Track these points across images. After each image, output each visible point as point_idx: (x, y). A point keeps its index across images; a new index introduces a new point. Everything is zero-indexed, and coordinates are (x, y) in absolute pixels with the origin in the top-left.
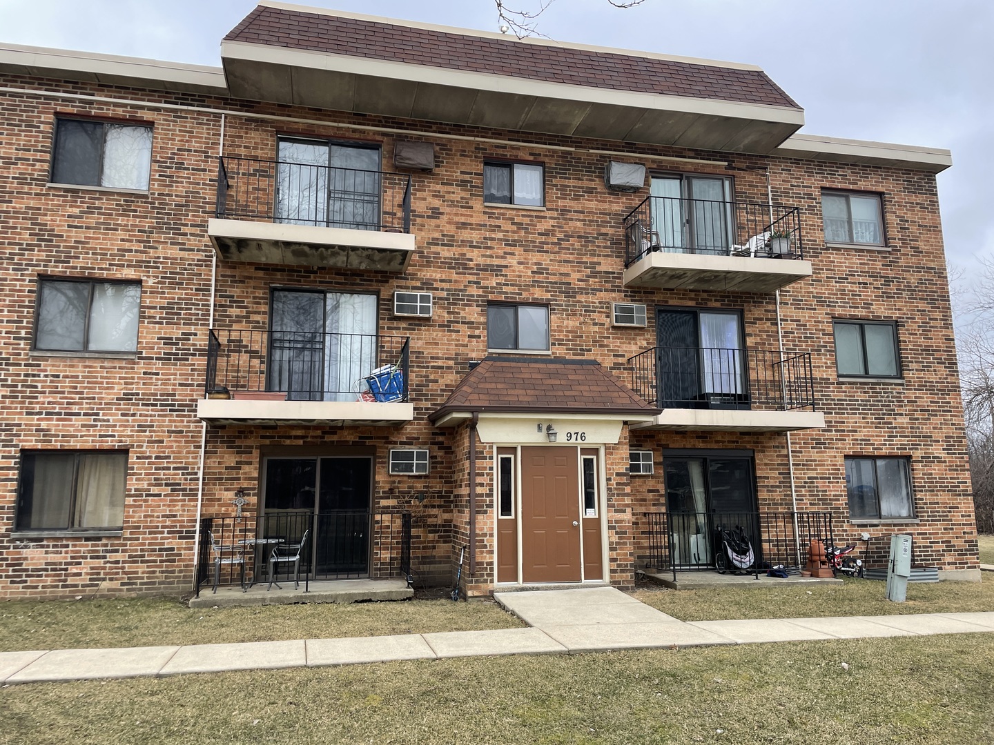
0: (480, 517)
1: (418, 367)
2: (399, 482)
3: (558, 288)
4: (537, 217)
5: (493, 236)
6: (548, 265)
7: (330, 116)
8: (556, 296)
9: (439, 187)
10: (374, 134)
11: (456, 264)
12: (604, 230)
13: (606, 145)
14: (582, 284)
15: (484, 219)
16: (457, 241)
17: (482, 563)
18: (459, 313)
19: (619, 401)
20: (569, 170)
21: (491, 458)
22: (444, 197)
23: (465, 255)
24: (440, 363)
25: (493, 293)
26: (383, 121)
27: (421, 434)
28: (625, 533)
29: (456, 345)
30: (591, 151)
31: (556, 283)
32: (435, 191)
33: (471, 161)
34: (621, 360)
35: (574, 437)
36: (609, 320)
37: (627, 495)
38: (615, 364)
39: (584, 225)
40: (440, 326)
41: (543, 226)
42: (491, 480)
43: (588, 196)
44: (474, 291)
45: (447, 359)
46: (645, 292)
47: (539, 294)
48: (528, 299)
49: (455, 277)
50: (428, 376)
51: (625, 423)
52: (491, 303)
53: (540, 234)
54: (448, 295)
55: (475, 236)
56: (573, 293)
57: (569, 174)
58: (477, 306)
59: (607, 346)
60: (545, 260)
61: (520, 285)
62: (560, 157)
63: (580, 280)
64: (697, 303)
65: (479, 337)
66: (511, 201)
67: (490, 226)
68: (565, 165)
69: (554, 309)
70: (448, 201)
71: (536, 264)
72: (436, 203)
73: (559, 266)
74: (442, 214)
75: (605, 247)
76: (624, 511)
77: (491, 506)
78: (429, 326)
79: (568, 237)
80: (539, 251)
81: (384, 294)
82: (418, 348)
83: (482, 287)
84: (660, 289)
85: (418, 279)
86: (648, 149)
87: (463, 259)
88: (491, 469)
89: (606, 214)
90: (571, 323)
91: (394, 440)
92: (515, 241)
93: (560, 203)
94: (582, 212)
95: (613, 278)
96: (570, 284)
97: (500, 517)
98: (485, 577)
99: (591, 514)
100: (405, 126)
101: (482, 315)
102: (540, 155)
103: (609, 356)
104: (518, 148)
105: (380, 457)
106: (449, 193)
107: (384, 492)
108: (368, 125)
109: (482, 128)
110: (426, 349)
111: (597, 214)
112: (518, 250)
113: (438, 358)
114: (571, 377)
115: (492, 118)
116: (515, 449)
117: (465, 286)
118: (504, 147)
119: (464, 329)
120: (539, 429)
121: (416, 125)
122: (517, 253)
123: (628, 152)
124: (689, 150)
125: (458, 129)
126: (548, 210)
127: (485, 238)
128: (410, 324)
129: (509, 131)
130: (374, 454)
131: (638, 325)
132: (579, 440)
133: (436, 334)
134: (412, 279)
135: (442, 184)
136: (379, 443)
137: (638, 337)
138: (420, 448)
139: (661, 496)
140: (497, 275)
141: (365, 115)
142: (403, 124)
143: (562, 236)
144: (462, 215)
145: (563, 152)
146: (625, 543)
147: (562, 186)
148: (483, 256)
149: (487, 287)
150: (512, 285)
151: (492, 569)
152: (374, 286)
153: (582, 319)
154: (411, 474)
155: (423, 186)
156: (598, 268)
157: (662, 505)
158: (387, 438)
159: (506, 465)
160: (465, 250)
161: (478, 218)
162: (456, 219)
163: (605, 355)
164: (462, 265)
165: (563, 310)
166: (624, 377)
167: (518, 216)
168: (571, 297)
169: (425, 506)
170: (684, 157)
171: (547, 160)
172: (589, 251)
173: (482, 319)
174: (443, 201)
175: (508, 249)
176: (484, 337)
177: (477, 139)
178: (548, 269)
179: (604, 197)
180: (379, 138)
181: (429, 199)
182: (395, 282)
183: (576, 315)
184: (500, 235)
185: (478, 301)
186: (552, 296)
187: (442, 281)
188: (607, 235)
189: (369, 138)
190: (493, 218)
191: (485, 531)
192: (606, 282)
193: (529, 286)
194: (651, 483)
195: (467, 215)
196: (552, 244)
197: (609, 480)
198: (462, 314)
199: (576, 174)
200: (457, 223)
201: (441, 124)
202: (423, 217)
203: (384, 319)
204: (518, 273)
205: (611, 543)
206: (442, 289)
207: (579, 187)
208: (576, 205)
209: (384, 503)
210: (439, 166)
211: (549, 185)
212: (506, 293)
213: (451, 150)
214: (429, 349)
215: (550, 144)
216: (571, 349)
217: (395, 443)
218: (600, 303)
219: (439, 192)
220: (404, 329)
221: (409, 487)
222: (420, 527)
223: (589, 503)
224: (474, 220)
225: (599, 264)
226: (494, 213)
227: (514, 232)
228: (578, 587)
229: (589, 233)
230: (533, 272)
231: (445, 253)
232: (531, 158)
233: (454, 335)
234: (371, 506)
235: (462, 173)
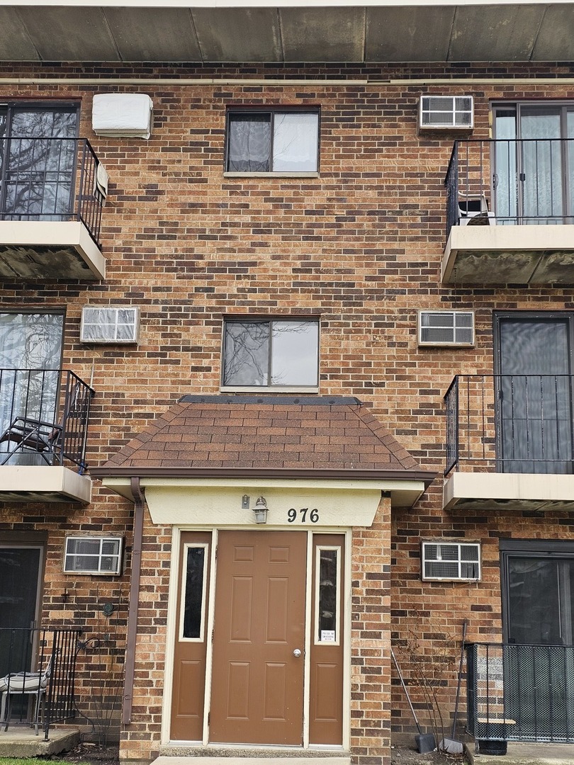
0: (144, 638)
1: (115, 415)
2: (78, 585)
3: (334, 291)
4: (304, 187)
5: (236, 220)
6: (320, 257)
7: (10, 70)
8: (330, 304)
9: (158, 155)
10: (69, 89)
11: (179, 264)
12: (411, 200)
13: (420, 71)
14: (373, 285)
15: (224, 196)
16: (182, 231)
17: (143, 709)
18: (179, 336)
20: (358, 113)
21: (168, 548)
22: (165, 168)
23: (192, 250)
24: (147, 409)
25: (233, 303)
26: (83, 69)
27: (114, 514)
28: (378, 670)
29: (173, 383)
30: (393, 82)
31: (331, 285)
32: (153, 161)
33: (208, 113)
34: (432, 399)
35: (300, 516)
36: (414, 336)
37: (384, 609)
38: (422, 405)
39: (380, 194)
40: (150, 355)
41: (312, 201)
42: (166, 581)
43: (388, 150)
44: (203, 302)
45: (159, 403)
46: (476, 292)
47: (302, 302)
48: (285, 310)
49: (175, 282)
50: (128, 429)
51: (385, 494)
52: (230, 319)
53: (309, 213)
54: (164, 309)
55: (208, 222)
56: (357, 298)
57: (358, 120)
58: (207, 323)
59: (410, 378)
60: (314, 250)
61: (275, 291)
62: (344, 95)
63: (369, 279)
64: (567, 306)
65: (209, 369)
66: (268, 166)
67: (233, 206)
68: (353, 107)
69: (325, 325)
70: (170, 174)
71: (300, 258)
72: (154, 178)
73: (337, 258)
74: (161, 193)
75: (412, 226)
76: (378, 636)
77: (163, 621)
78: (134, 355)
79: (352, 214)
80: (306, 239)
81: (70, 313)
82: (117, 388)
83: (215, 296)
84: (502, 286)
85: (122, 289)
86: (490, 70)
87: (188, 257)
88: (167, 564)
89: (416, 175)
90: (352, 345)
91: (74, 522)
92: (268, 225)
93: (343, 164)
94: (378, 175)
95: (424, 272)
96: (352, 285)
97: (182, 639)
98: (147, 731)
99: (329, 639)
100: (115, 73)
101: (214, 337)
102: (313, 95)
103: (413, 392)
104: (280, 89)
105: (53, 548)
106: (173, 162)
107: (55, 599)
108: (62, 77)
109: (227, 65)
110: (129, 389)
111: (401, 176)
112: (274, 239)
113: (145, 402)
116: (209, 534)
117: (191, 296)
118: (258, 89)
119: (187, 359)
120: (246, 501)
121: (130, 71)
122: (271, 243)
123: (455, 77)
124: (560, 65)
125: (191, 69)
126: (323, 175)
127: (224, 224)
128: (106, 354)
129: (267, 65)
130: (44, 543)
131: (460, 344)
132: (308, 521)
133: (143, 366)
134: (113, 289)
135: (164, 150)
136: (52, 527)
137: (463, 363)
138: (111, 535)
139: (495, 616)
140: (239, 278)
141: (59, 64)
142: (111, 70)
143: (343, 213)
144: (190, 193)
145: (349, 87)
146: (377, 688)
147: (346, 138)
148: (220, 250)
149: (223, 296)
150: (262, 291)
151: (159, 719)
152: (58, 301)
153: (371, 337)
154: (94, 573)
155: (136, 155)
156: (400, 259)
157: (497, 631)
158: (64, 519)
160: (192, 243)
161: (214, 192)
162: (182, 199)
163: (406, 392)
164: (186, 265)
165: (341, 325)
166: (437, 426)
167: (276, 188)
168: (354, 304)
170: (553, 76)
171: (323, 102)
172: (387, 233)
173: (214, 343)
174: (164, 175)
175: (259, 238)
176: (216, 369)
177: (217, 81)
178: (318, 264)
179: (413, 150)
180: (75, 94)
181: (144, 173)
182: (88, 294)
183: (360, 331)
184: (247, 218)
185: (208, 316)
186: (323, 304)
187: (156, 289)
188: (416, 206)
189: (63, 95)
190: (237, 194)
191: (151, 660)
192: (411, 279)
193: (287, 291)
194: (478, 596)
195: (198, 193)
196: (328, 226)
197: (355, 584)
198: (184, 336)
199: (369, 119)
200: (183, 204)
201: (166, 65)
202: (133, 199)
203: (69, 347)
204: (271, 273)
206: (156, 302)
207: (373, 138)
208: (367, 165)
209: (54, 615)
210: (160, 125)
211: (325, 138)
212: (253, 303)
213: (178, 101)
214: (133, 388)
215: (329, 78)
216: (350, 384)
217: (76, 527)
218: (401, 311)
219: (159, 162)
220: (98, 361)
221: (93, 593)
223: (327, 624)
224: (207, 199)
225: (402, 252)
226: (239, 187)
227: (269, 212)
229: (387, 206)
230: (295, 270)
231: (163, 249)
232: (299, 101)
233: (170, 368)
234: (36, 618)
235: (193, 132)
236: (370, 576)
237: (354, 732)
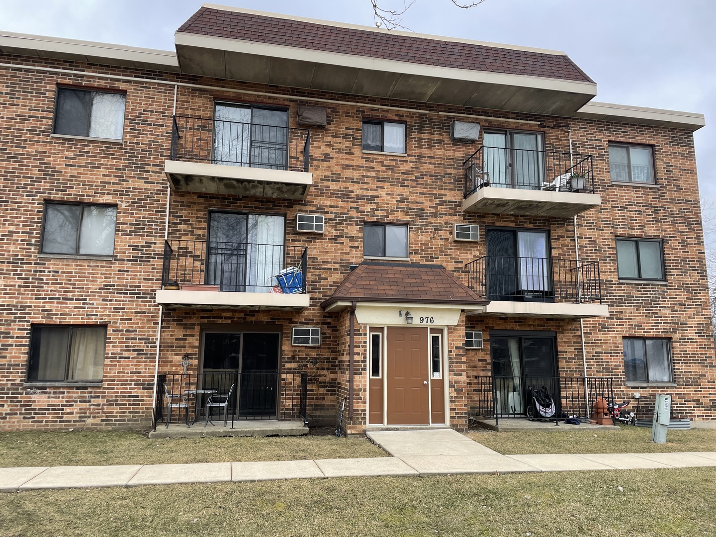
0: (357, 377)
1: (313, 268)
2: (299, 351)
3: (415, 212)
4: (400, 161)
5: (369, 175)
6: (408, 195)
7: (252, 87)
8: (413, 218)
9: (330, 139)
10: (284, 100)
11: (342, 194)
12: (449, 171)
13: (451, 109)
14: (433, 210)
15: (362, 162)
16: (343, 178)
17: (358, 410)
18: (343, 230)
19: (459, 295)
20: (425, 127)
21: (365, 335)
22: (333, 146)
23: (348, 188)
24: (329, 266)
25: (368, 215)
26: (290, 91)
27: (315, 316)
28: (461, 390)
29: (341, 253)
30: (440, 113)
31: (414, 209)
32: (327, 142)
33: (354, 120)
34: (460, 265)
35: (425, 320)
36: (451, 236)
37: (464, 363)
38: (455, 268)
39: (435, 167)
40: (329, 239)
41: (404, 168)
42: (365, 350)
43: (438, 146)
44: (354, 214)
45: (334, 263)
46: (478, 216)
47: (401, 216)
48: (393, 220)
49: (340, 204)
50: (320, 275)
51: (463, 311)
52: (366, 223)
53: (402, 173)
54: (335, 217)
55: (355, 175)
56: (426, 216)
57: (424, 130)
58: (357, 225)
59: (450, 255)
60: (406, 192)
61: (388, 210)
62: (417, 117)
63: (431, 207)
64: (516, 225)
65: (358, 247)
66: (382, 149)
67: (367, 167)
68: (422, 123)
69: (412, 228)
70: (336, 149)
71: (399, 195)
72: (328, 150)
73: (416, 196)
74: (332, 158)
75: (450, 183)
76: (461, 375)
77: (365, 369)
78: (322, 239)
79: (423, 175)
80: (401, 186)
81: (290, 216)
82: (314, 255)
83: (360, 212)
84: (489, 214)
85: (314, 205)
86: (482, 112)
87: (346, 191)
88: (365, 342)
89: (451, 159)
90: (424, 238)
91: (296, 320)
92: (384, 178)
93: (418, 151)
94: (434, 158)
95: (455, 205)
96: (424, 210)
97: (371, 377)
98: (360, 420)
99: (437, 376)
100: (306, 94)
101: (360, 232)
102: (403, 116)
103: (451, 262)
104: (387, 111)
105: (286, 333)
106: (337, 143)
107: (288, 358)
108: (280, 94)
109: (362, 96)
110: (320, 255)
111: (444, 159)
112: (387, 185)
113: (328, 262)
114: (423, 277)
115: (369, 89)
116: (383, 328)
117: (348, 211)
118: (377, 110)
119: (347, 241)
120: (400, 314)
121: (314, 94)
122: (385, 187)
123: (467, 114)
124: (512, 113)
125: (344, 97)
126: (409, 156)
127: (363, 176)
128: (308, 238)
129: (381, 99)
130: (281, 331)
131: (473, 240)
132: (429, 323)
133: (327, 245)
134: (310, 205)
135: (332, 136)
136: (285, 323)
137: (473, 249)
138: (314, 327)
139: (488, 364)
140: (371, 203)
141: (278, 87)
142: (304, 93)
143: (418, 175)
144: (346, 159)
145: (420, 114)
146: (461, 398)
147: (419, 138)
148: (361, 189)
149: (364, 212)
150: (382, 210)
151: (365, 415)
152: (283, 210)
153: (432, 235)
154: (308, 345)
155: (318, 138)
156: (444, 199)
157: (489, 370)
158: (291, 319)
159: (376, 339)
160: (348, 185)
161: (358, 161)
162: (342, 162)
163: (448, 262)
164: (346, 195)
165: (419, 228)
166: (462, 278)
167: (387, 160)
168: (424, 219)
169: (318, 369)
170: (509, 118)
171: (408, 119)
172: (438, 186)
173: (360, 235)
174: (333, 149)
175: (379, 184)
176: (361, 247)
177: (358, 104)
178: (408, 199)
179: (449, 147)
180: (287, 103)
181: (323, 148)
182: (298, 208)
183: (427, 232)
184: (374, 174)
185: (357, 221)
186: (410, 218)
187: (331, 207)
188: (451, 174)
189: (280, 103)
190: (368, 161)
191: (360, 387)
192: (450, 208)
193: (394, 211)
194: (481, 355)
195: (350, 159)
196: (411, 180)
197: (450, 352)
198: (346, 230)
199: (429, 130)
200: (343, 165)
201: (332, 93)
202: (318, 160)
203: (289, 234)
204: (386, 202)
205: (451, 398)
206: (331, 213)
207: (431, 139)
208: (429, 153)
209: (288, 366)
210: (330, 124)
211: (409, 138)
212: (378, 216)
213: (339, 112)
214: (321, 255)
215: (410, 108)
216: (423, 257)
217: (297, 323)
218: (446, 223)
219: (330, 142)
220: (304, 241)
221: (306, 355)
222: (313, 383)
223: (436, 368)
224: (355, 163)
225: (445, 195)
226: (369, 158)
227: (384, 172)
228: (427, 429)
229: (438, 173)
230: (397, 201)
231: (334, 186)
232: (397, 118)
233: (339, 246)
234: (279, 368)
235: (346, 128)
236: (457, 348)
237: (452, 418)
